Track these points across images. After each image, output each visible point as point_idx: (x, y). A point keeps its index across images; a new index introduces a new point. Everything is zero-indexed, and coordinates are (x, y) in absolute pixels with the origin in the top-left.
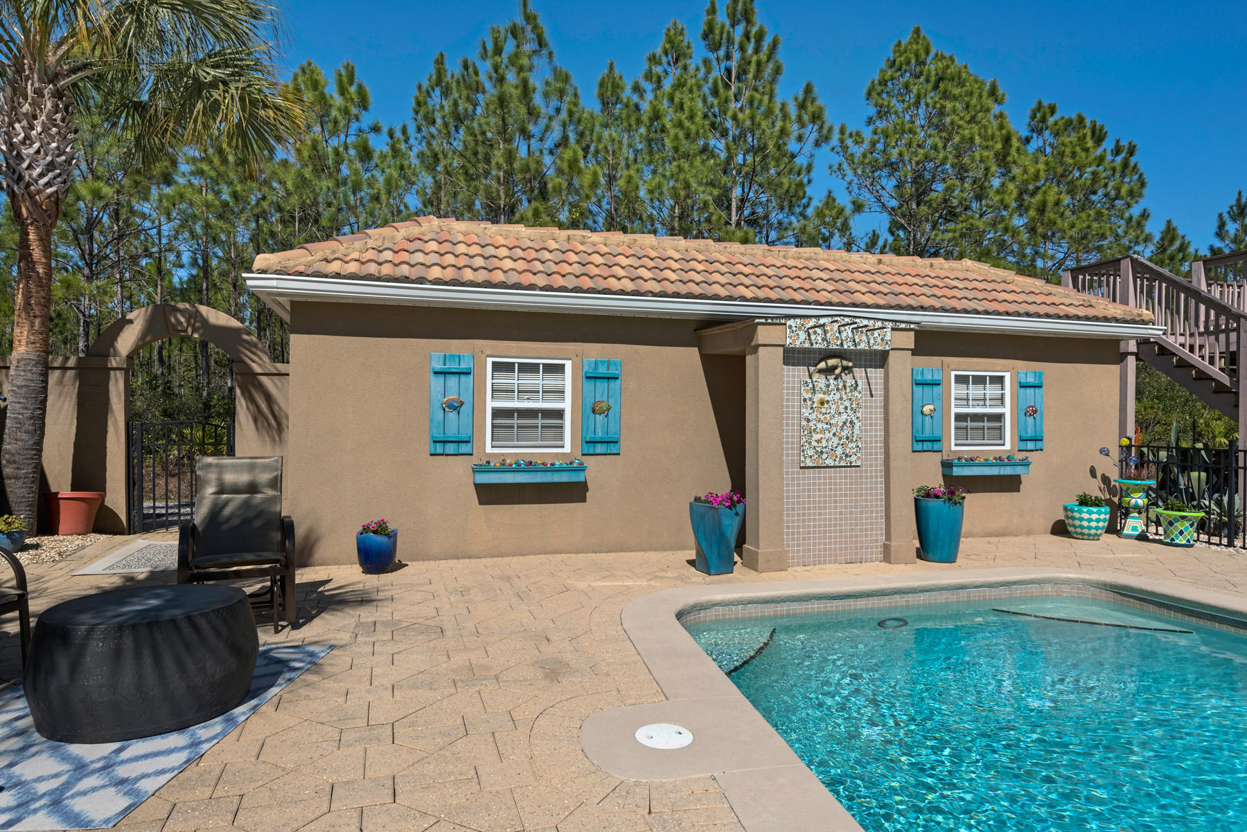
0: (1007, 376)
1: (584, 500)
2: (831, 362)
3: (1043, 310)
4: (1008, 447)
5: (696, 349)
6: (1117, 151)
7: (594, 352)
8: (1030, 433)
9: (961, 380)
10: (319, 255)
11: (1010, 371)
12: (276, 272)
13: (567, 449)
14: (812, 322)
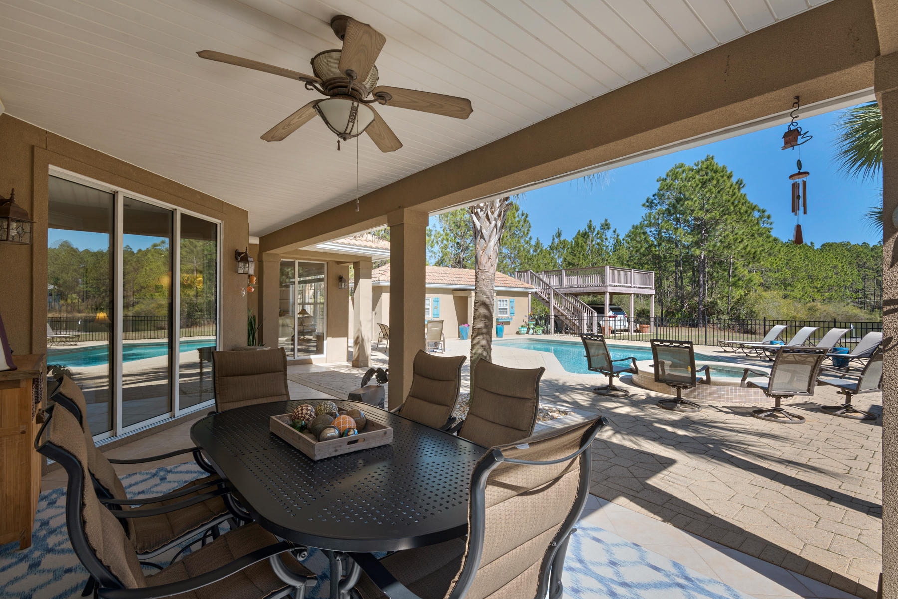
0: (508, 300)
3: (515, 285)
4: (508, 315)
5: (452, 295)
6: (523, 215)
7: (434, 295)
8: (512, 313)
9: (500, 301)
11: (508, 298)
13: (430, 317)
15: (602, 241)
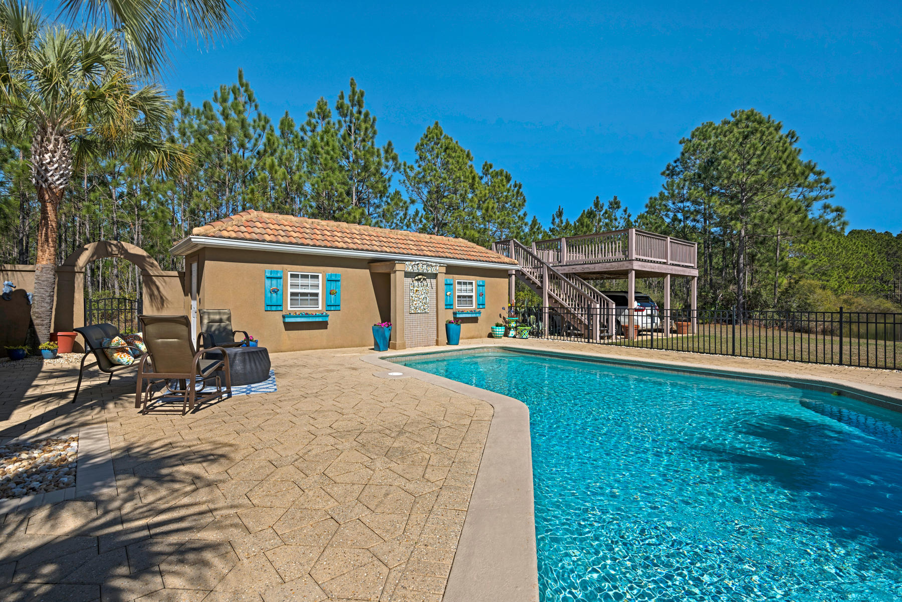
0: (474, 282)
1: (326, 328)
2: (420, 277)
4: (474, 307)
5: (368, 270)
7: (330, 270)
8: (481, 303)
9: (459, 283)
10: (217, 228)
12: (203, 236)
13: (320, 308)
14: (414, 263)
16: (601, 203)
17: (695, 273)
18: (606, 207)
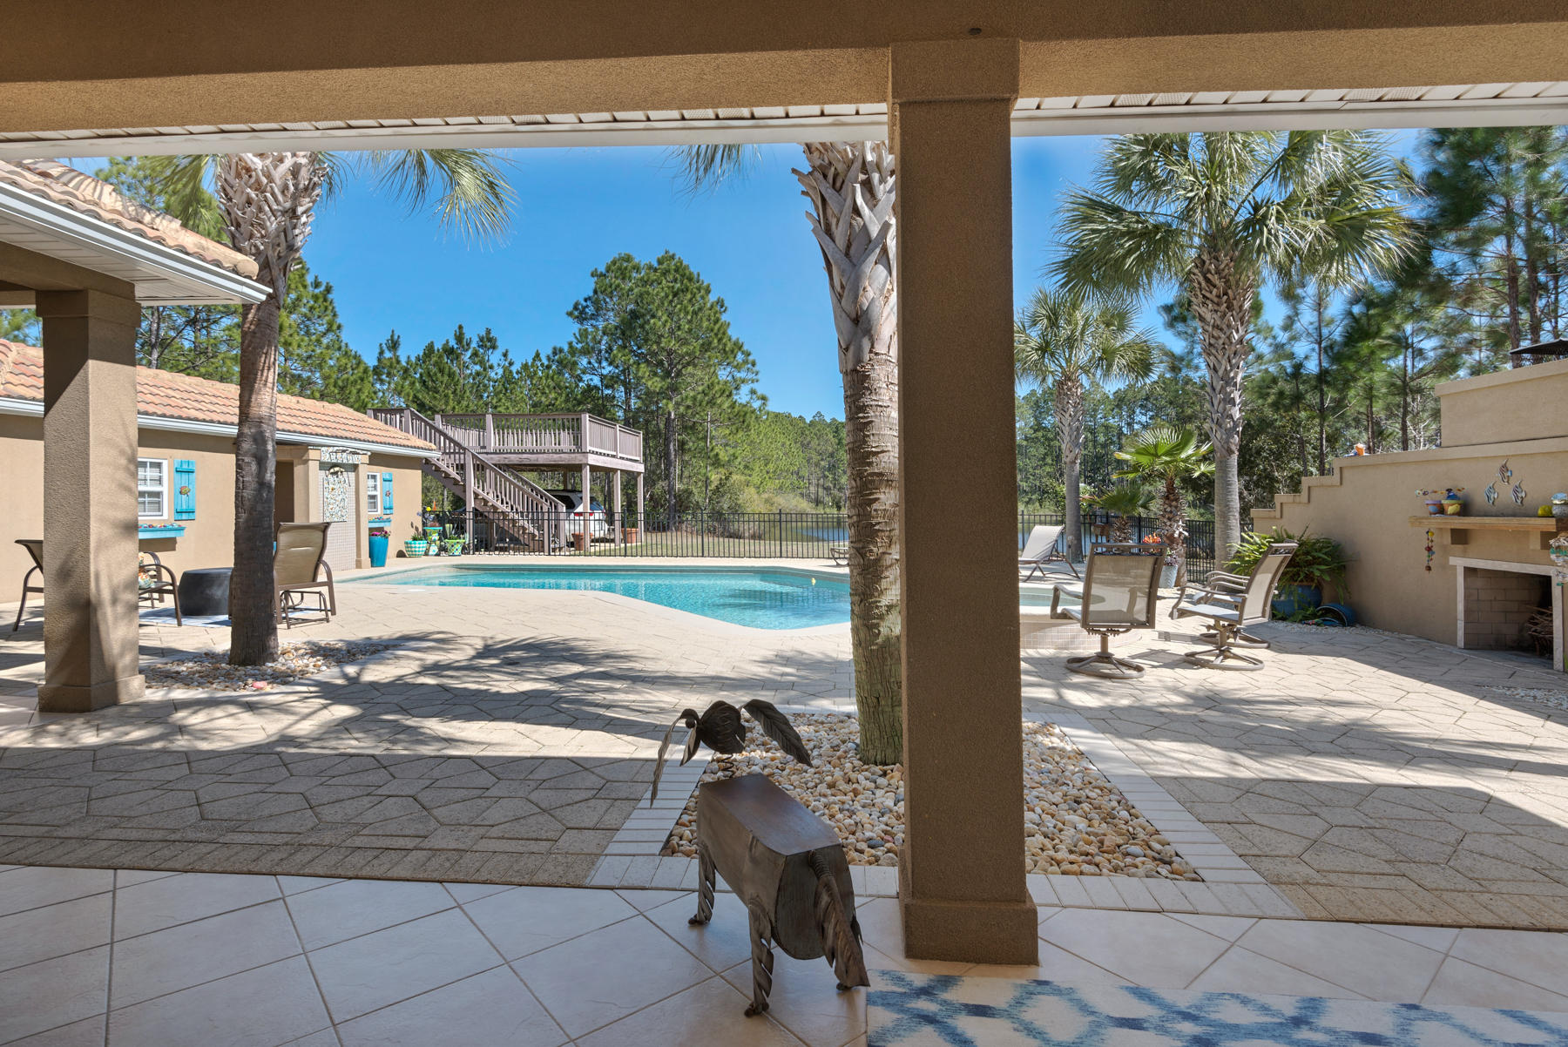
0: (378, 475)
1: (174, 550)
2: (337, 469)
3: (391, 441)
4: (379, 512)
7: (180, 455)
8: (388, 506)
13: (165, 517)
14: (331, 449)
15: (485, 370)
16: (467, 336)
17: (640, 468)
18: (474, 345)
